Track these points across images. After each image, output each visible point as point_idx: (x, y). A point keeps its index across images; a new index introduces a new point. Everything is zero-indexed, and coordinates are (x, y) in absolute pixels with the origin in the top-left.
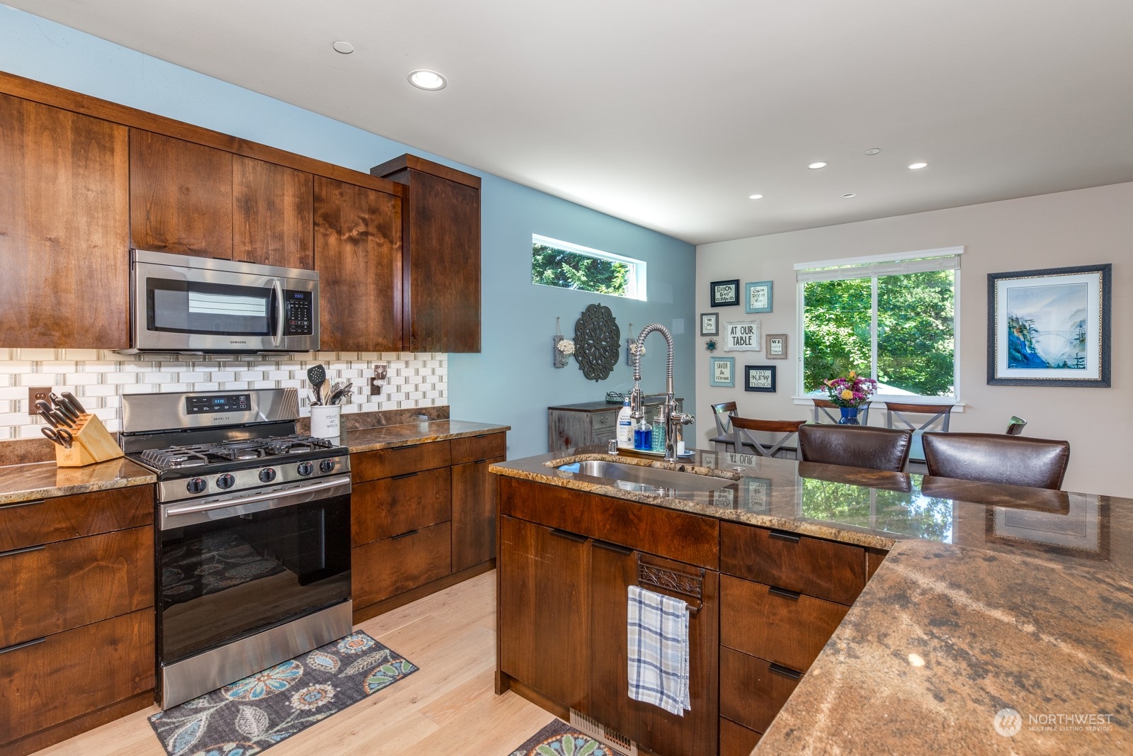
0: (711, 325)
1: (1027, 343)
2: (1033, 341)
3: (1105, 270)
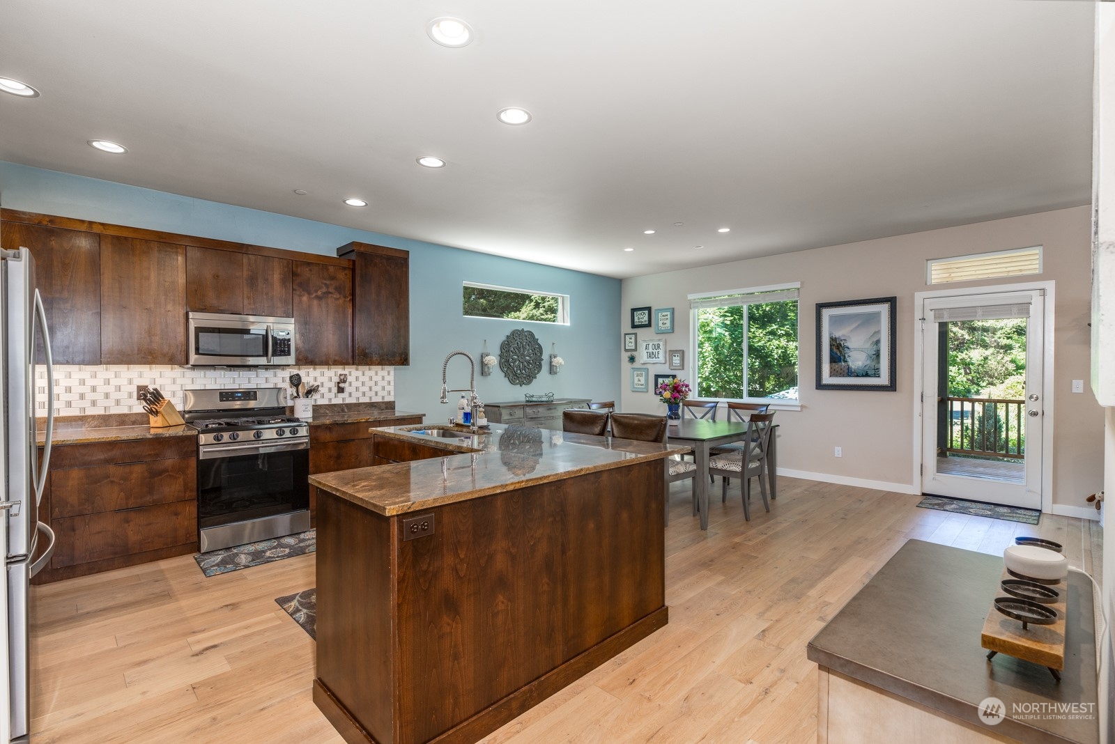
0: (631, 342)
1: (842, 357)
2: (846, 356)
3: (892, 301)
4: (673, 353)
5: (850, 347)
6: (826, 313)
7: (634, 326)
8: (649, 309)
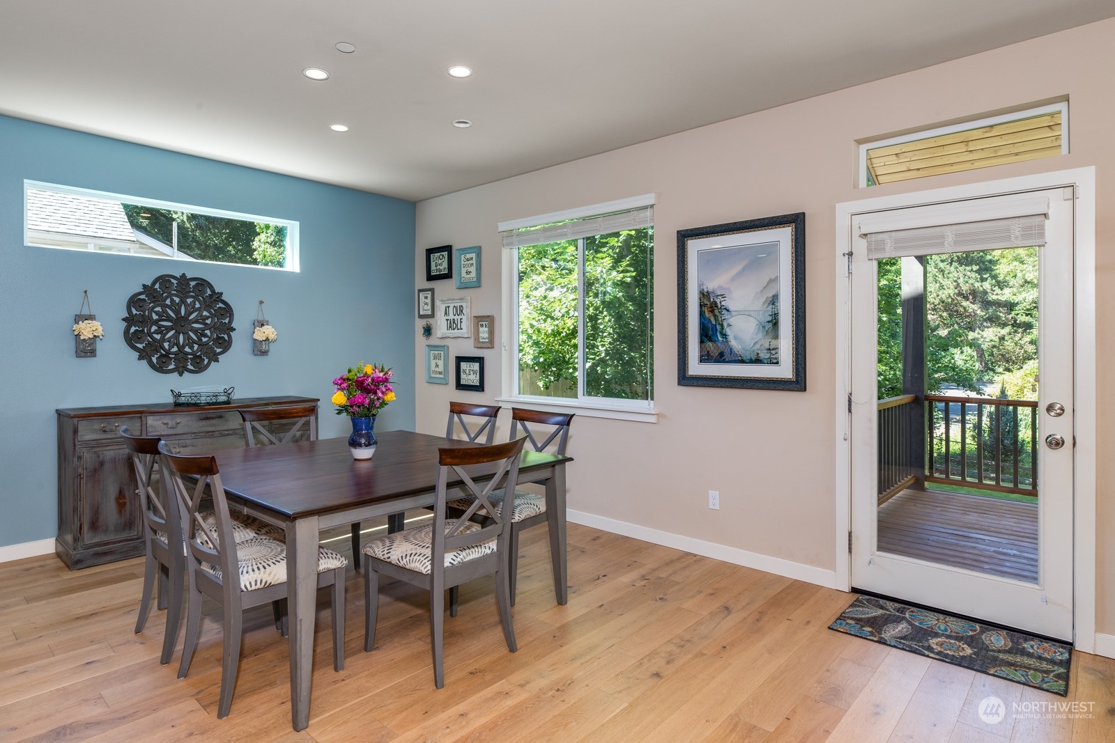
0: (426, 304)
2: (725, 324)
3: (797, 221)
4: (479, 320)
5: (731, 308)
6: (694, 246)
7: (430, 278)
8: (448, 249)
